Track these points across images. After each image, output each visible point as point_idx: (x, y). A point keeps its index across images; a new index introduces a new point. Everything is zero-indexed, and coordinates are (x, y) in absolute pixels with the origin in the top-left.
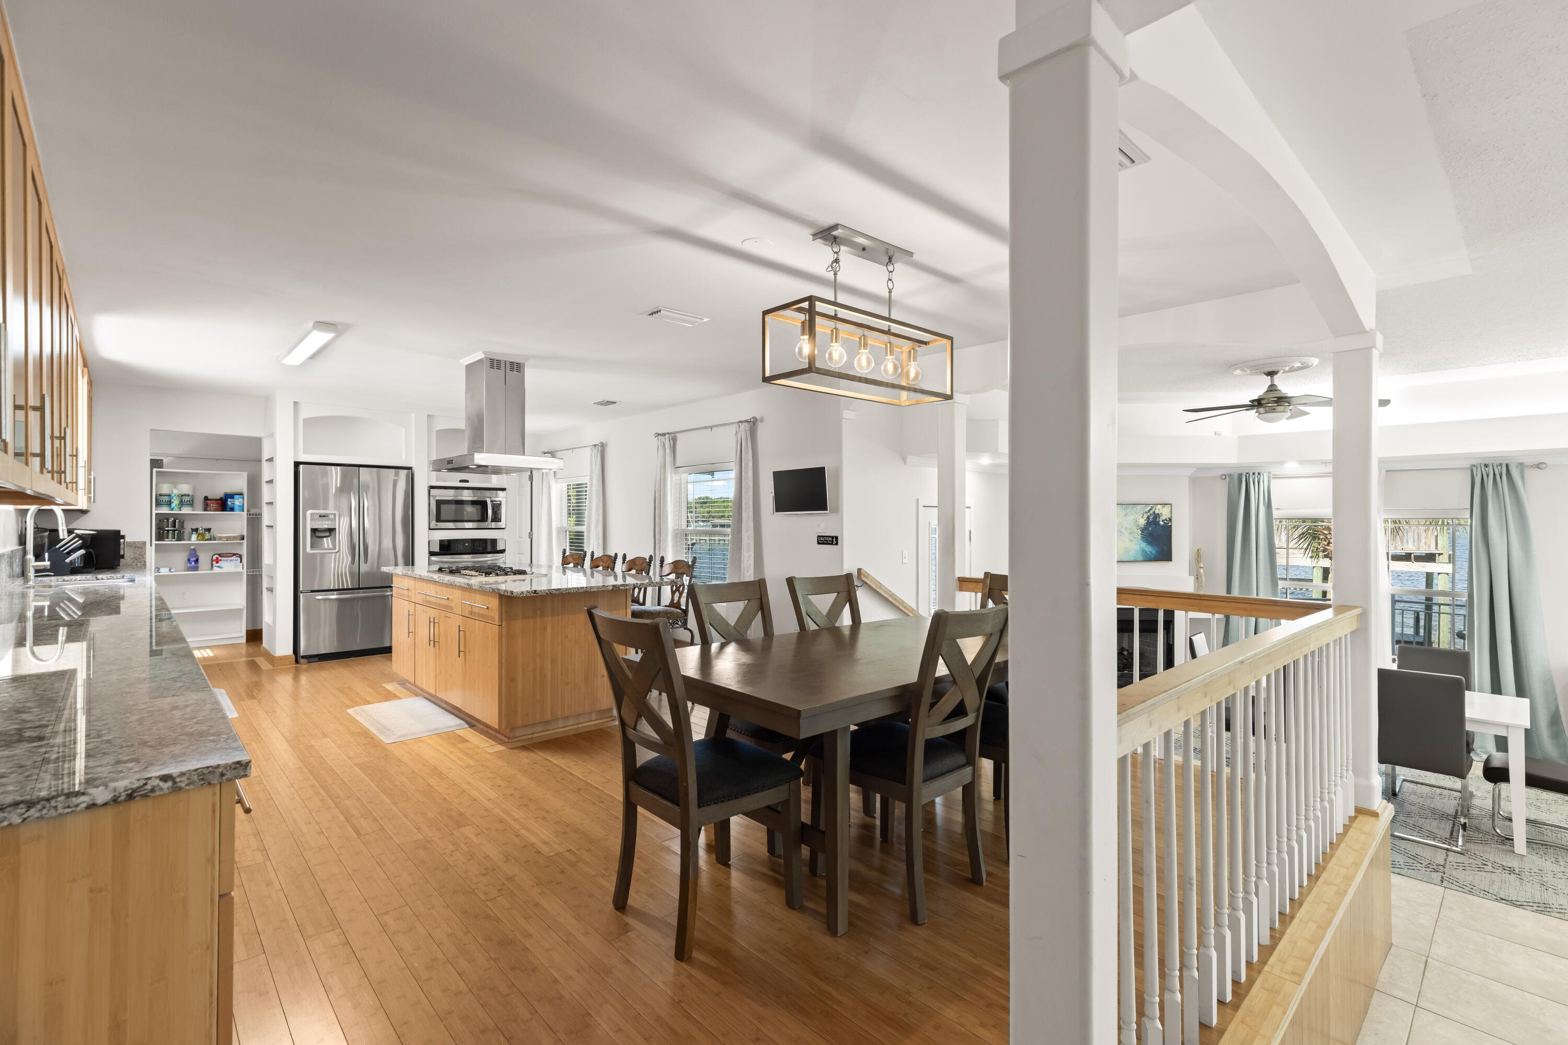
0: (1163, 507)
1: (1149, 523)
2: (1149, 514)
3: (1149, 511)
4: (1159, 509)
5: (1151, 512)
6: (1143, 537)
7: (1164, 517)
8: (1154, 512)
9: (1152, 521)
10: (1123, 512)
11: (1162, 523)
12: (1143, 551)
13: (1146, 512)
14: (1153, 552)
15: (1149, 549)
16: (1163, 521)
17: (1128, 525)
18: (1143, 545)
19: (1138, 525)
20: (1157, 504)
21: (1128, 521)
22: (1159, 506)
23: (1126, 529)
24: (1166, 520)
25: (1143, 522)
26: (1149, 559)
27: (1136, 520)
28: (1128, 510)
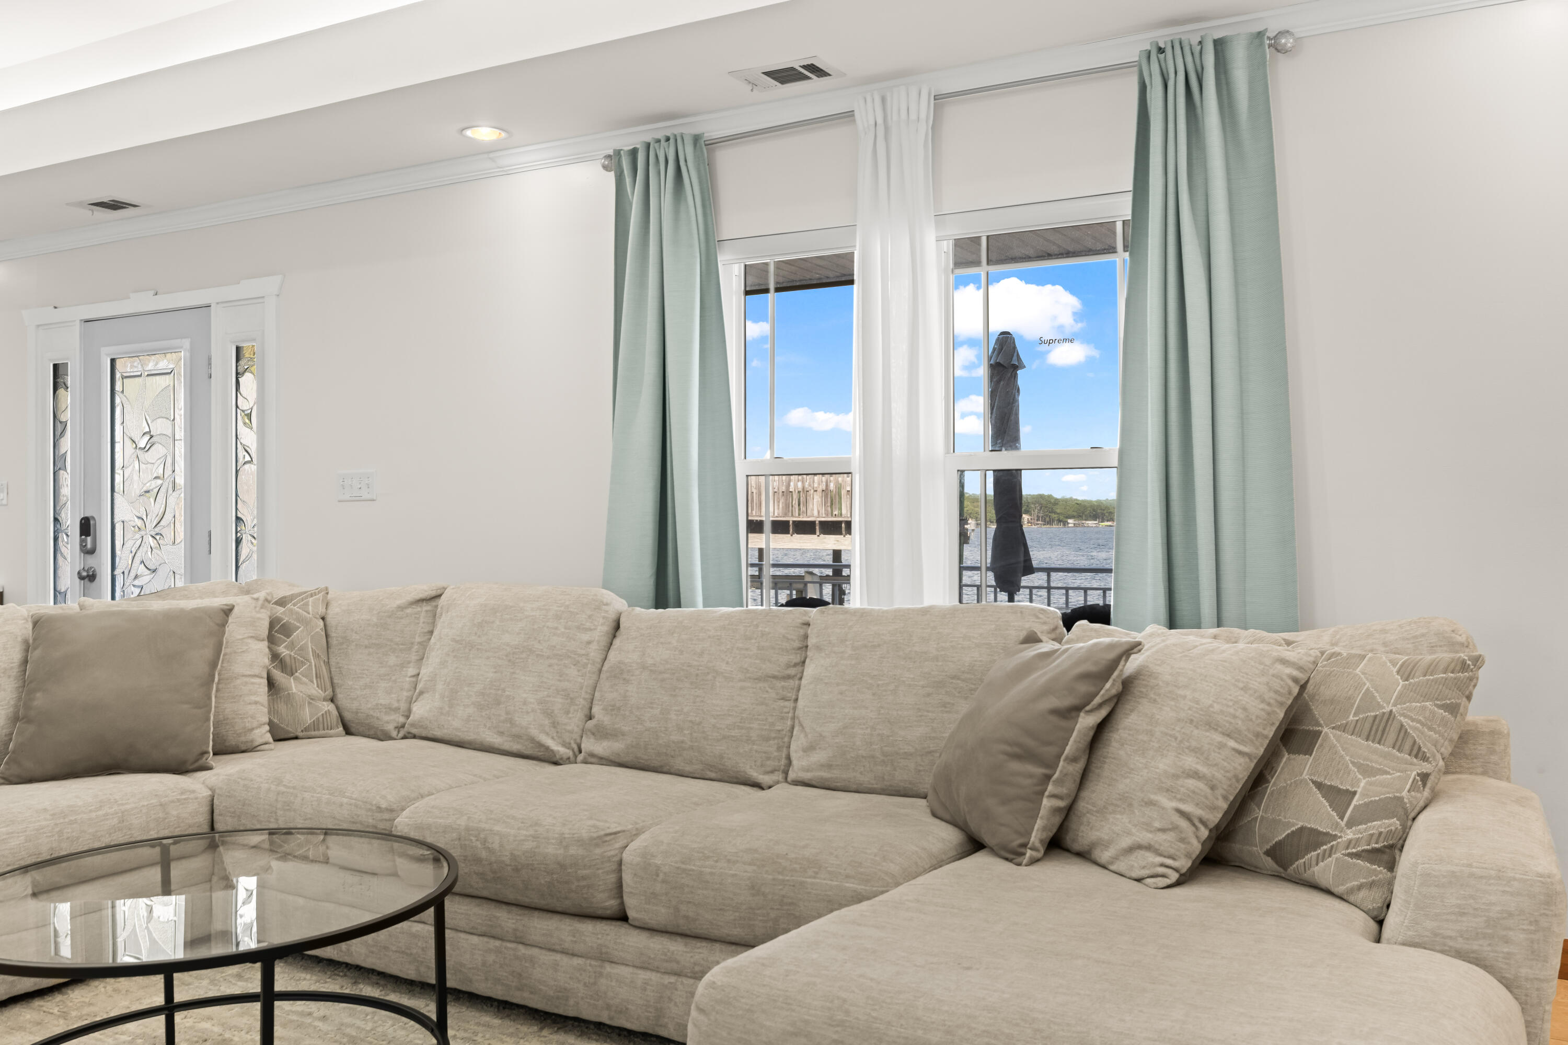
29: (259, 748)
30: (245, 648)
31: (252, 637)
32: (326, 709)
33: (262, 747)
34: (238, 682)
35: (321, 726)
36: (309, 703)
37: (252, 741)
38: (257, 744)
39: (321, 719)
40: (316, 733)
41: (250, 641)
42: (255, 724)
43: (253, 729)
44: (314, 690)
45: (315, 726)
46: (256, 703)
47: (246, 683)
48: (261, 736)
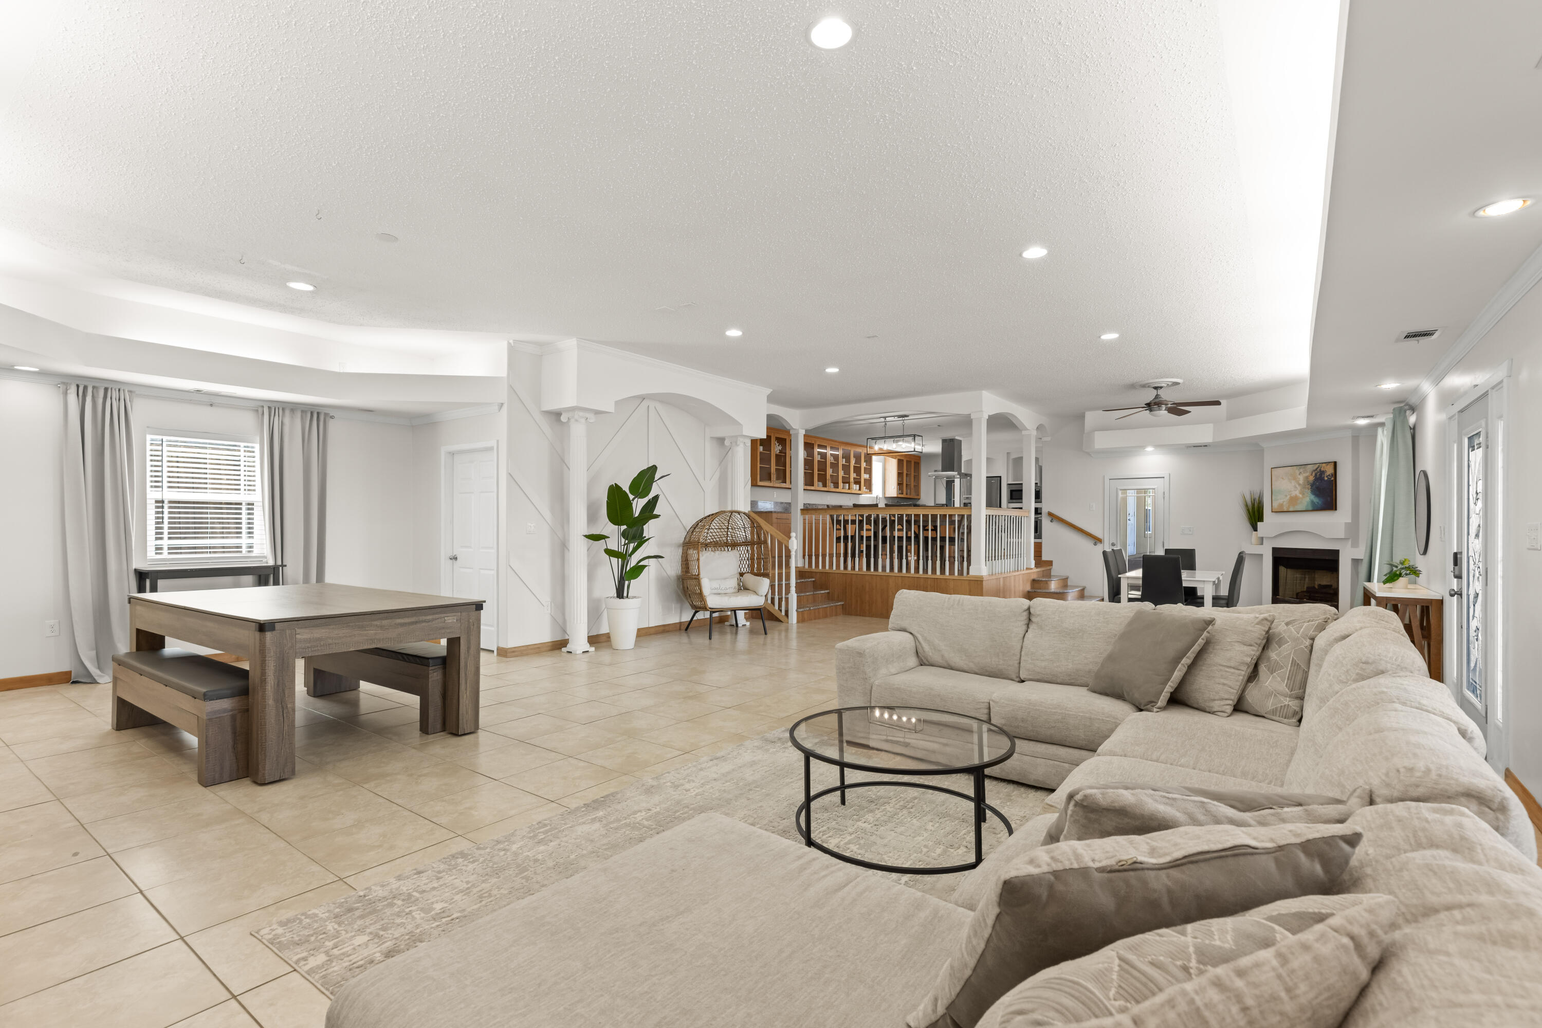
0: (1329, 465)
1: (1316, 479)
2: (1316, 472)
3: (1316, 469)
4: (1324, 467)
5: (1319, 470)
6: (1312, 491)
7: (1331, 474)
9: (1322, 478)
10: (1297, 472)
11: (1326, 479)
12: (1312, 502)
13: (1314, 471)
14: (1320, 503)
15: (1316, 500)
16: (1327, 477)
17: (1301, 482)
18: (1312, 497)
19: (1308, 482)
20: (1322, 463)
21: (1301, 479)
22: (1324, 464)
23: (1299, 484)
24: (1329, 475)
25: (1312, 478)
26: (1316, 508)
27: (1307, 477)
28: (1301, 470)
29: (1216, 713)
30: (1229, 648)
31: (1238, 642)
32: (1287, 703)
33: (1219, 713)
34: (1215, 668)
35: (1278, 714)
36: (1275, 695)
37: (1212, 707)
38: (1215, 710)
39: (1279, 709)
40: (1274, 718)
41: (1236, 644)
42: (1217, 697)
43: (1215, 700)
44: (1283, 687)
45: (1274, 712)
46: (1224, 684)
47: (1221, 670)
48: (1219, 706)
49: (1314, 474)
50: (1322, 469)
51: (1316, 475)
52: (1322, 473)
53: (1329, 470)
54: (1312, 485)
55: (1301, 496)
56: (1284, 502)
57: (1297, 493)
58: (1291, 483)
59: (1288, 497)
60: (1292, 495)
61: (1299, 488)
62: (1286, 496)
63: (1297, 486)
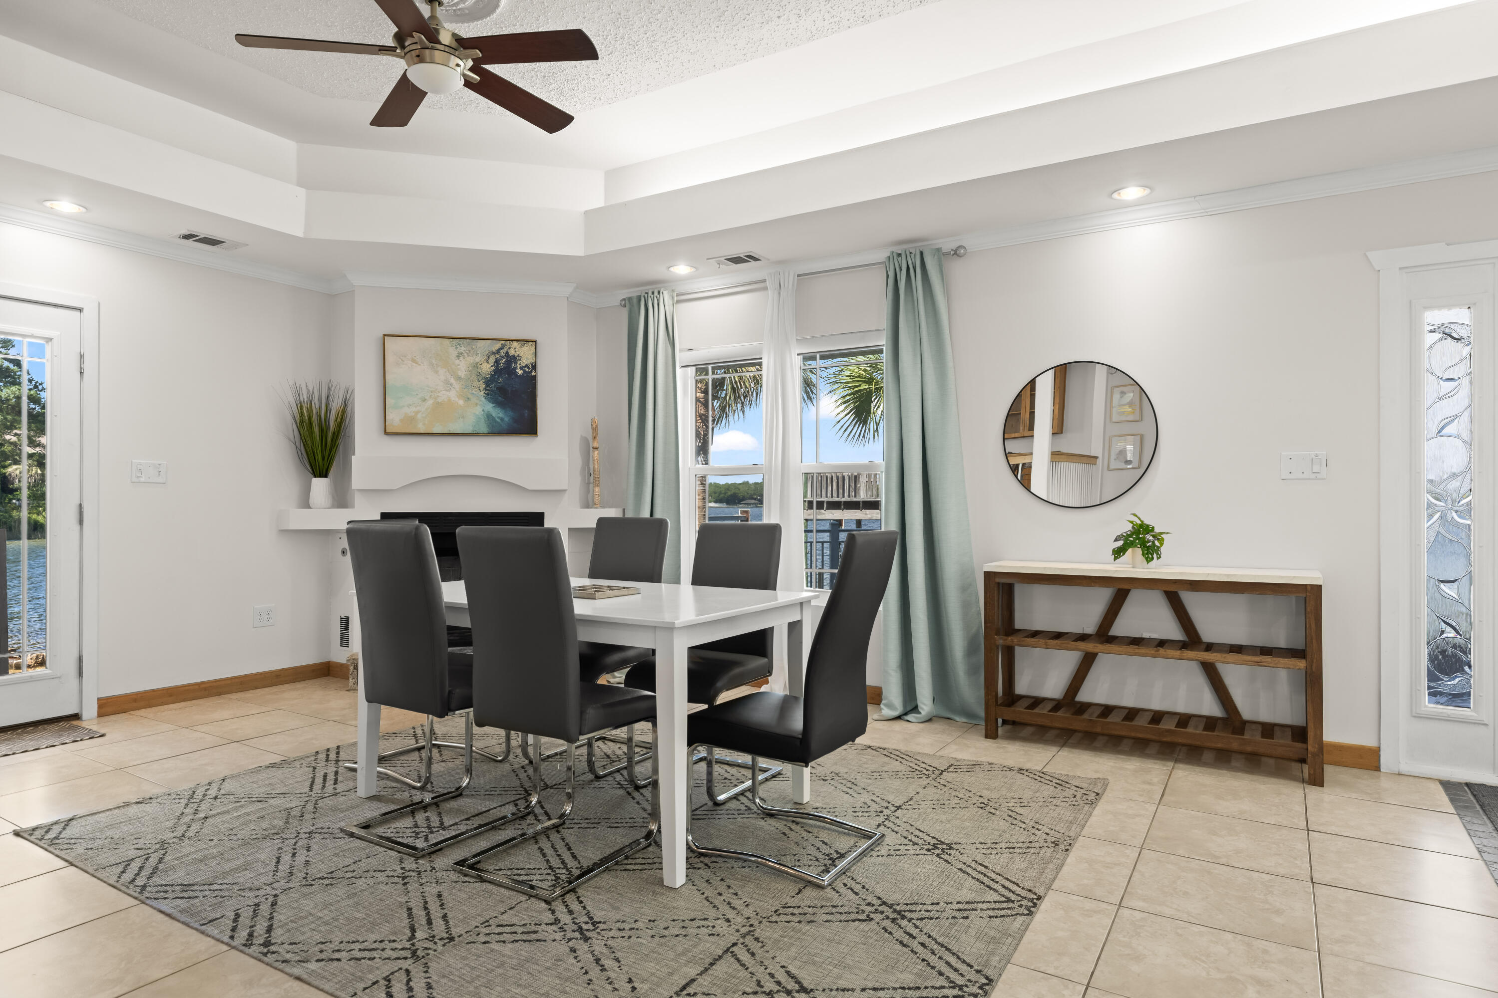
0: (522, 346)
1: (498, 371)
2: (498, 356)
3: (498, 351)
4: (515, 349)
5: (502, 352)
6: (488, 394)
7: (524, 362)
8: (507, 353)
9: (505, 368)
10: (453, 352)
11: (520, 372)
12: (489, 416)
13: (494, 353)
14: (506, 419)
15: (498, 413)
16: (521, 368)
17: (462, 373)
18: (489, 407)
19: (479, 375)
20: (512, 341)
21: (463, 367)
22: (515, 344)
23: (459, 378)
24: (527, 366)
25: (487, 369)
26: (497, 431)
27: (476, 366)
28: (463, 349)
49: (492, 360)
50: (512, 352)
51: (497, 362)
52: (512, 360)
53: (525, 355)
54: (488, 383)
55: (461, 402)
56: (417, 413)
57: (453, 395)
58: (437, 372)
59: (430, 402)
60: (440, 400)
61: (457, 386)
62: (424, 400)
63: (452, 381)
